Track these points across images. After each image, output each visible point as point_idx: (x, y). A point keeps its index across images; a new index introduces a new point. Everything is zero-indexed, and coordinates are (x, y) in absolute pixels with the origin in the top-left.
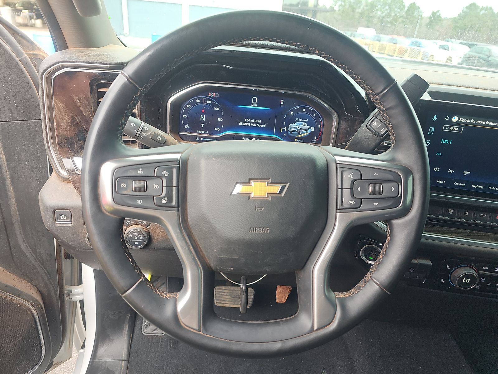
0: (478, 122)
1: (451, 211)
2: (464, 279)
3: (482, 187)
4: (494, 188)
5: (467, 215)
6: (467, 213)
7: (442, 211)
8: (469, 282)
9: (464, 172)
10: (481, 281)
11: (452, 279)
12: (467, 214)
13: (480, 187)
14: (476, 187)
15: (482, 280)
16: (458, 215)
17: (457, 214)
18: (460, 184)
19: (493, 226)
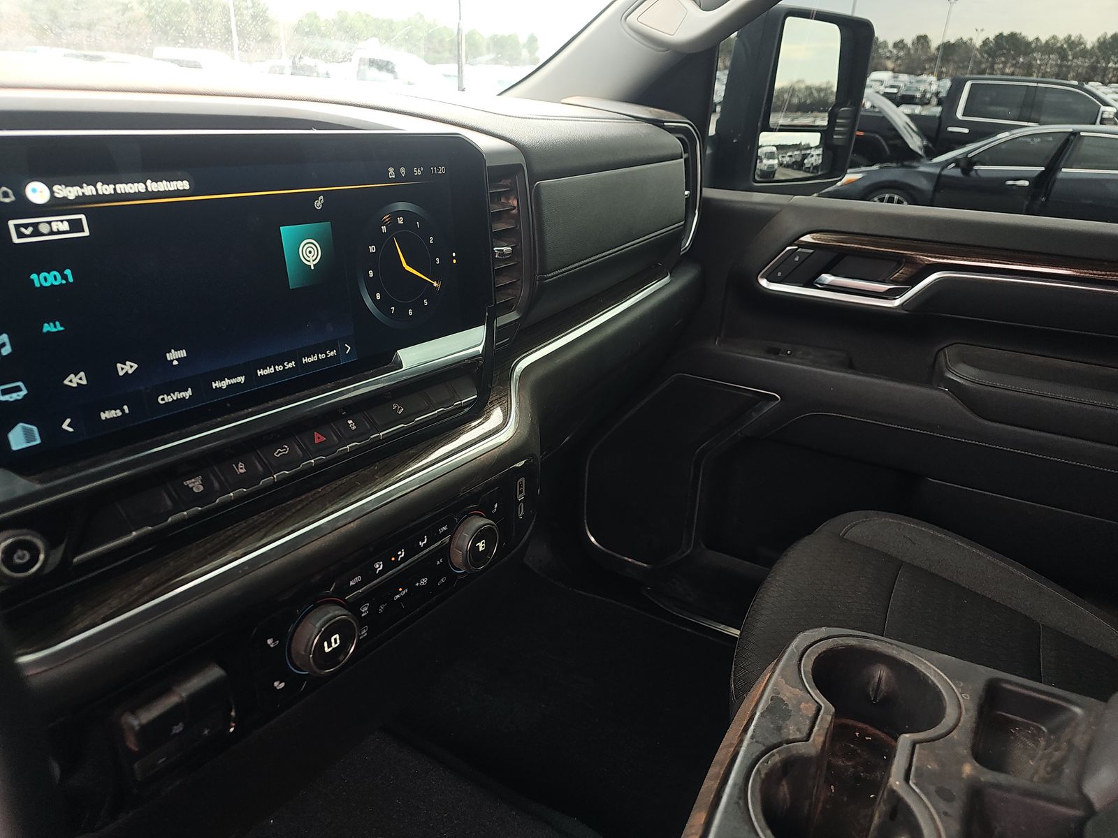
0: (122, 188)
1: (196, 485)
2: (326, 644)
3: (241, 379)
4: (270, 367)
5: (244, 470)
6: (241, 465)
7: (169, 496)
8: (338, 641)
9: (169, 357)
10: (363, 615)
11: (298, 663)
12: (241, 469)
13: (234, 381)
14: (224, 384)
15: (363, 613)
16: (220, 483)
17: (216, 485)
18: (177, 396)
19: (319, 466)
